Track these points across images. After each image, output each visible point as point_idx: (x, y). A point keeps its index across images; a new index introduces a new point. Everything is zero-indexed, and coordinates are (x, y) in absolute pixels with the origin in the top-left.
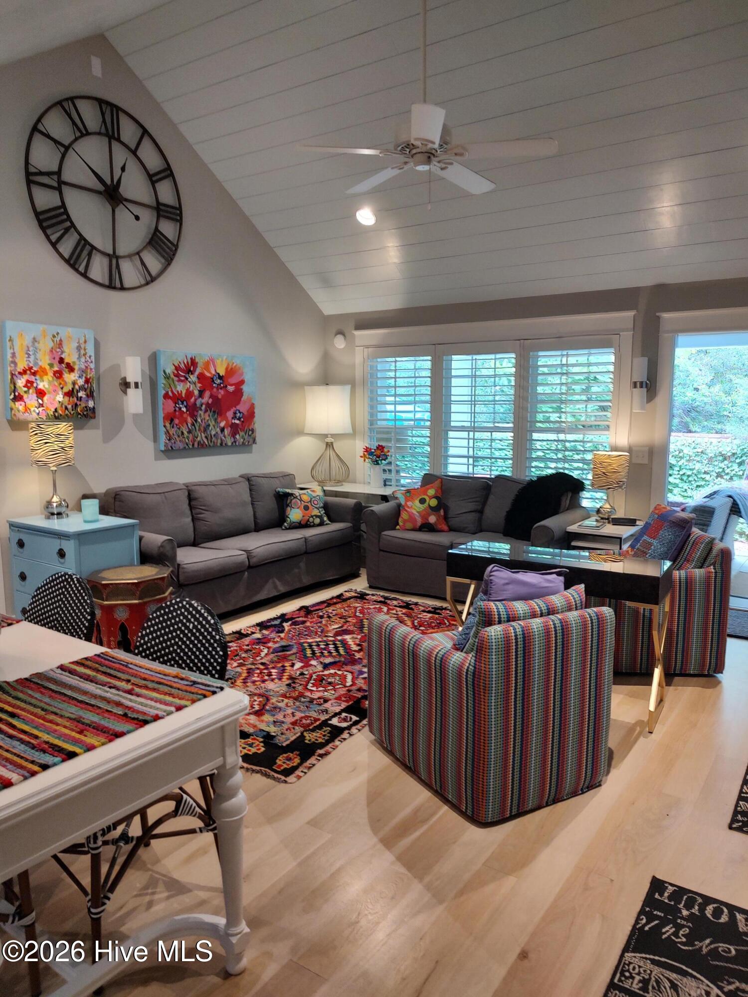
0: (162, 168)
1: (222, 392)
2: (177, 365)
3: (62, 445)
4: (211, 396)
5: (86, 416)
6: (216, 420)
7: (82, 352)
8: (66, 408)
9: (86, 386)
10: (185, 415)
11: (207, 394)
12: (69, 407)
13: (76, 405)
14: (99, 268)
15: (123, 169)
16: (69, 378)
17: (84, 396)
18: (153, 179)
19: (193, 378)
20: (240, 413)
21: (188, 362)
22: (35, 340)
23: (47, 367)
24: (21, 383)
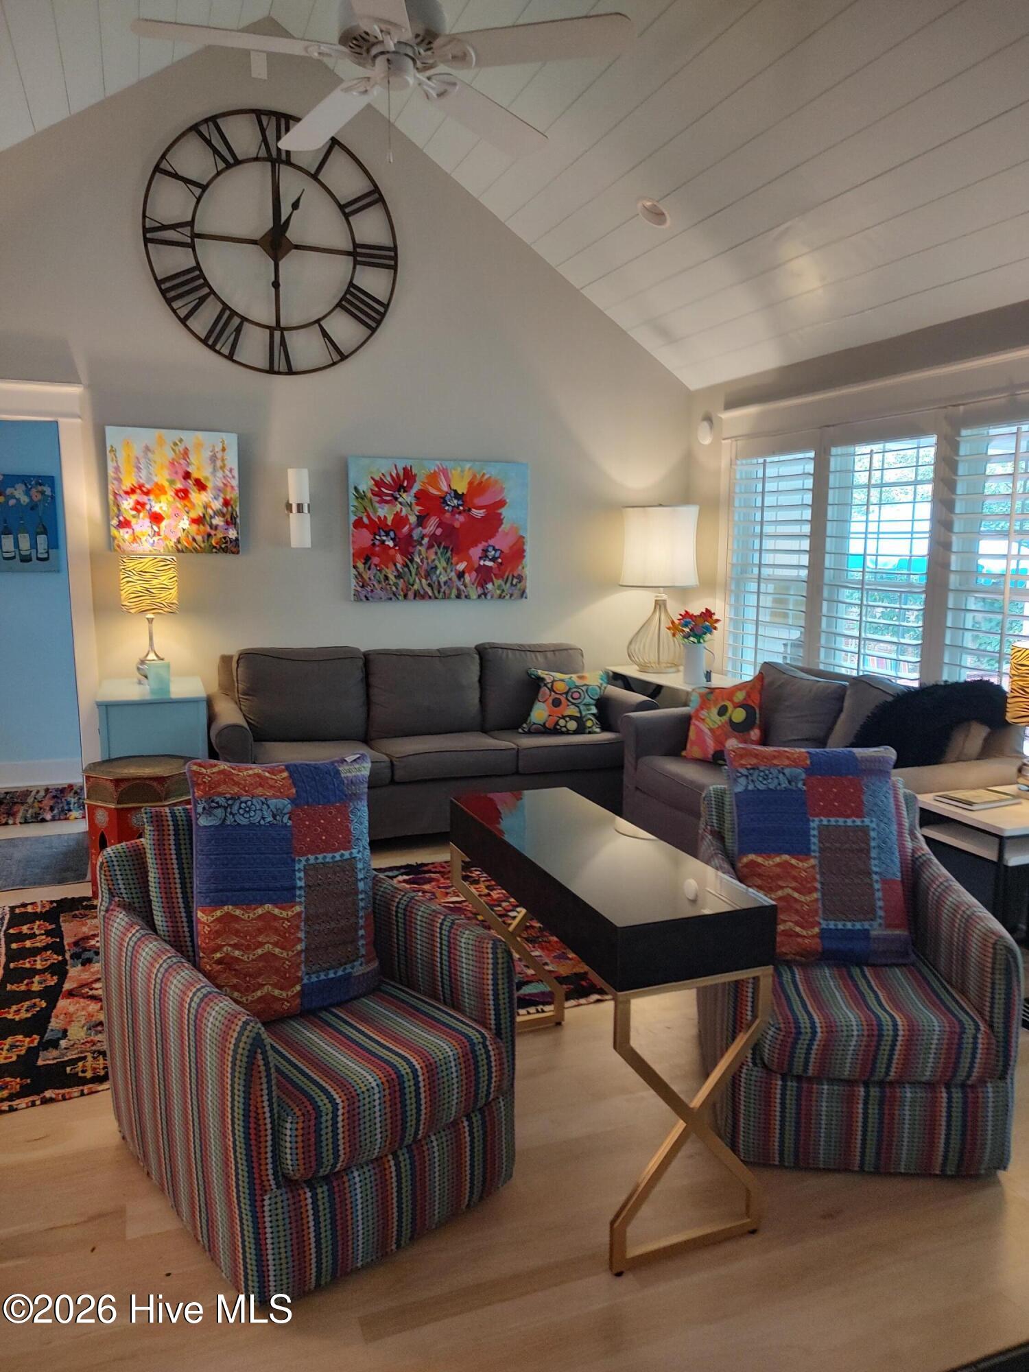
0: (366, 190)
1: (461, 518)
2: (377, 478)
4: (440, 524)
5: (225, 550)
6: (448, 561)
7: (219, 463)
8: (194, 540)
9: (225, 510)
10: (392, 552)
11: (433, 522)
12: (199, 538)
13: (209, 535)
14: (254, 345)
15: (295, 206)
16: (198, 498)
17: (222, 524)
18: (348, 210)
19: (408, 497)
20: (494, 549)
21: (398, 474)
22: (147, 449)
23: (166, 484)
24: (127, 504)
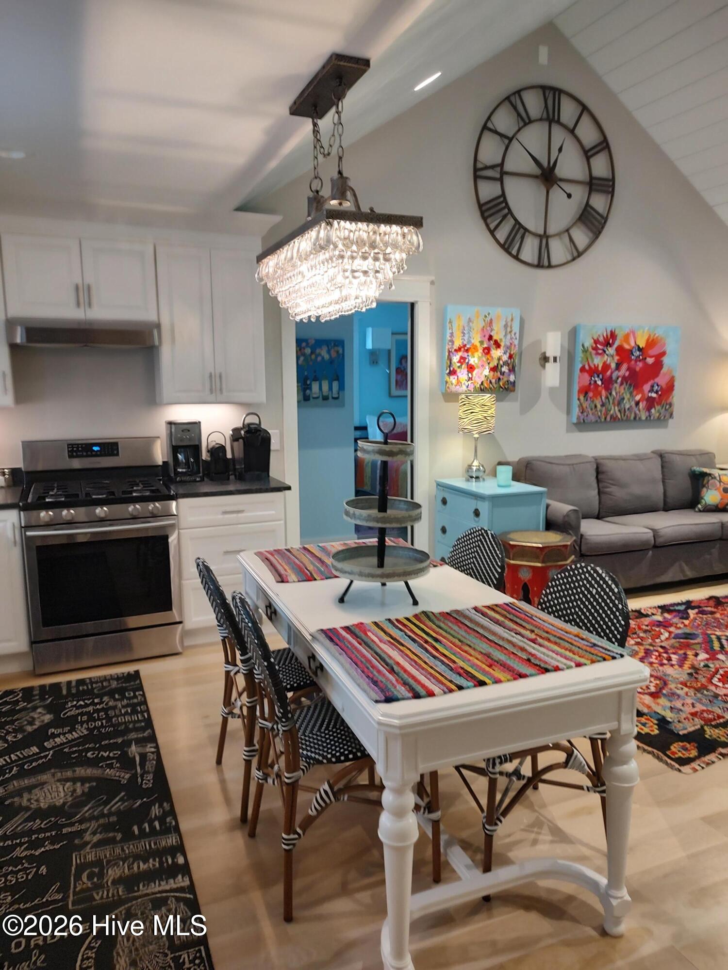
0: (598, 141)
1: (640, 364)
2: (595, 338)
3: (485, 415)
4: (628, 369)
5: (507, 389)
6: (631, 394)
7: (509, 329)
8: (491, 382)
9: (509, 361)
10: (600, 389)
11: (624, 367)
12: (493, 381)
13: (499, 379)
14: (529, 249)
15: (560, 150)
16: (496, 353)
17: (507, 371)
18: (588, 154)
19: (611, 351)
20: (658, 385)
21: (607, 335)
22: (470, 320)
23: (478, 344)
24: (456, 359)
